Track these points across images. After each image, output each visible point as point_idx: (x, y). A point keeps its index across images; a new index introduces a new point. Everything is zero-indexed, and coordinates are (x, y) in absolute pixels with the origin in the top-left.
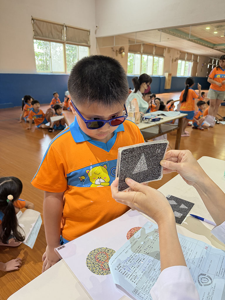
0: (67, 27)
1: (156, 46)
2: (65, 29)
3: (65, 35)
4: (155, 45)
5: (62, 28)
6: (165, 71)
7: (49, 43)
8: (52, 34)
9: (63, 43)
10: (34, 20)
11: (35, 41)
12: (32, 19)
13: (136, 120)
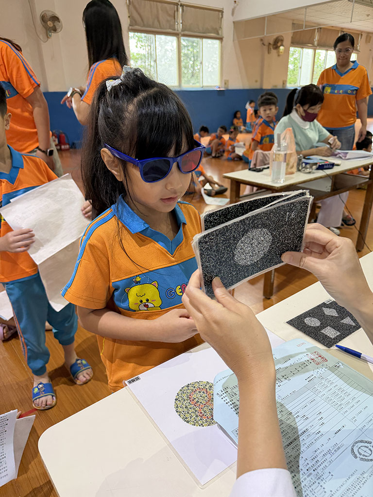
0: (184, 7)
2: (180, 10)
4: (342, 28)
5: (176, 9)
7: (154, 36)
8: (159, 21)
9: (177, 35)
11: (131, 34)
13: (290, 167)
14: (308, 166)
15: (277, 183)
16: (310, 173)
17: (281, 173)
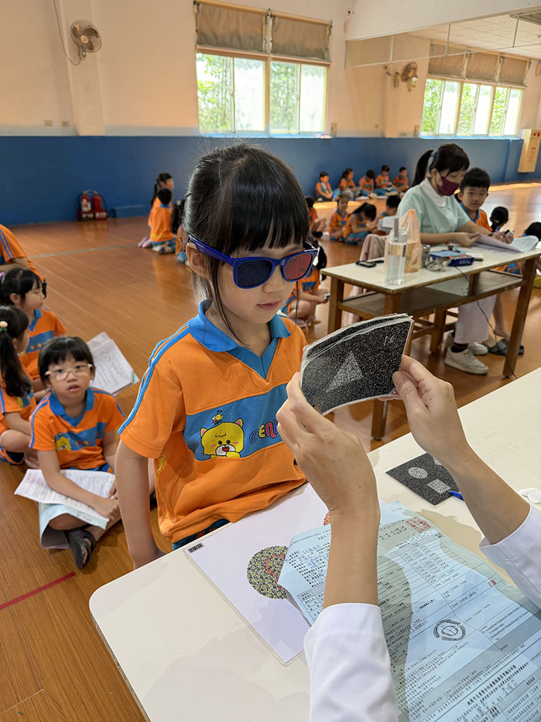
0: (276, 18)
1: (505, 56)
2: (270, 21)
3: (271, 39)
4: (502, 53)
5: (264, 22)
6: (523, 124)
7: (232, 59)
8: (239, 38)
9: (265, 59)
10: (198, 5)
11: (199, 55)
12: (195, 3)
13: (411, 262)
14: (437, 261)
15: (392, 284)
16: (439, 270)
17: (400, 271)
